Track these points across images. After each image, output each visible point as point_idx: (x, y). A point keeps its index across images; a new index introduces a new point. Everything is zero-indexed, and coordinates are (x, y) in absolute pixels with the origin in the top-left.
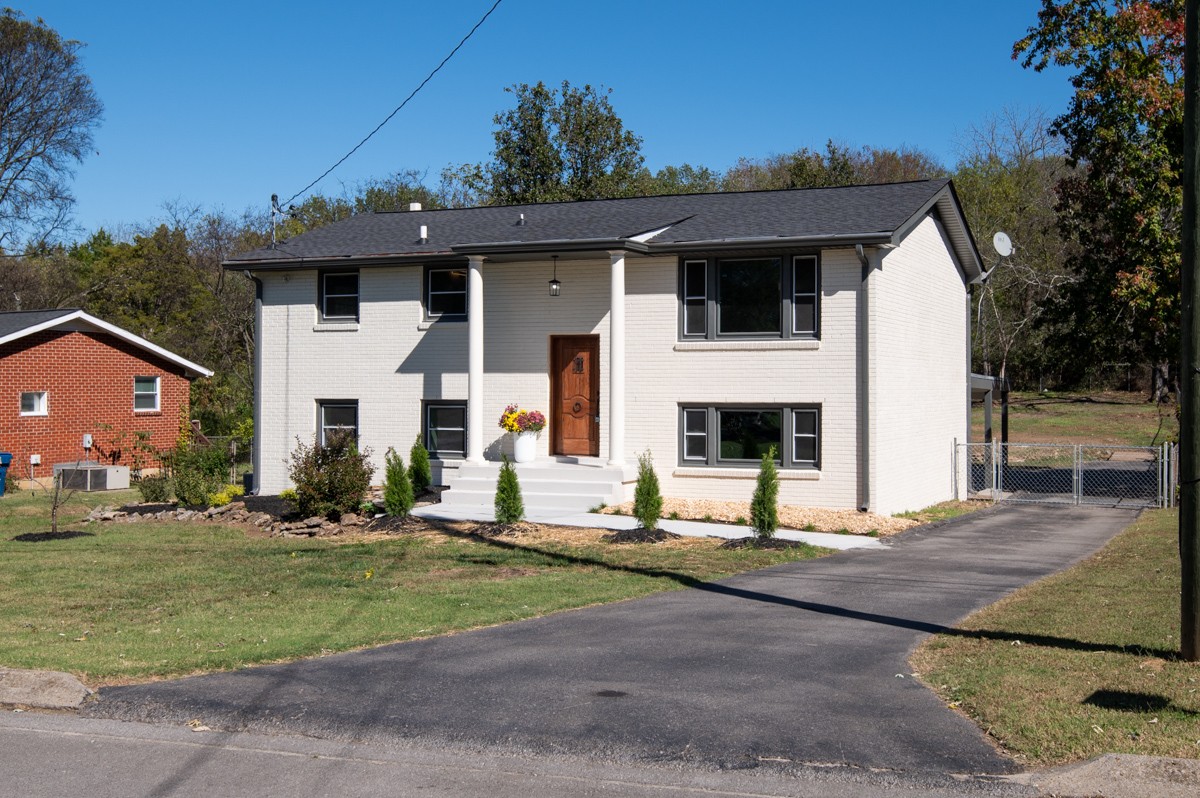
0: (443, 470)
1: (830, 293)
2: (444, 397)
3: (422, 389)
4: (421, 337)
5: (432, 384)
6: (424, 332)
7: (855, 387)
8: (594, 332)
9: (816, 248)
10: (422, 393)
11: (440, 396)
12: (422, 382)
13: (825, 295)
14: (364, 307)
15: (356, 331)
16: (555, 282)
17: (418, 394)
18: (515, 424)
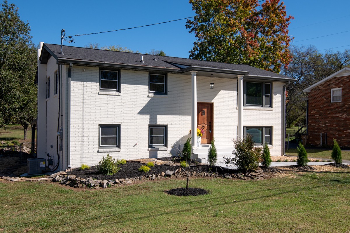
0: (158, 152)
1: (275, 95)
2: (158, 124)
3: (149, 121)
4: (149, 100)
5: (153, 118)
6: (150, 98)
7: (281, 122)
8: (212, 102)
9: (271, 81)
10: (149, 122)
11: (157, 123)
12: (149, 118)
13: (274, 95)
14: (123, 86)
15: (120, 95)
16: (212, 84)
17: (148, 123)
18: (201, 133)
